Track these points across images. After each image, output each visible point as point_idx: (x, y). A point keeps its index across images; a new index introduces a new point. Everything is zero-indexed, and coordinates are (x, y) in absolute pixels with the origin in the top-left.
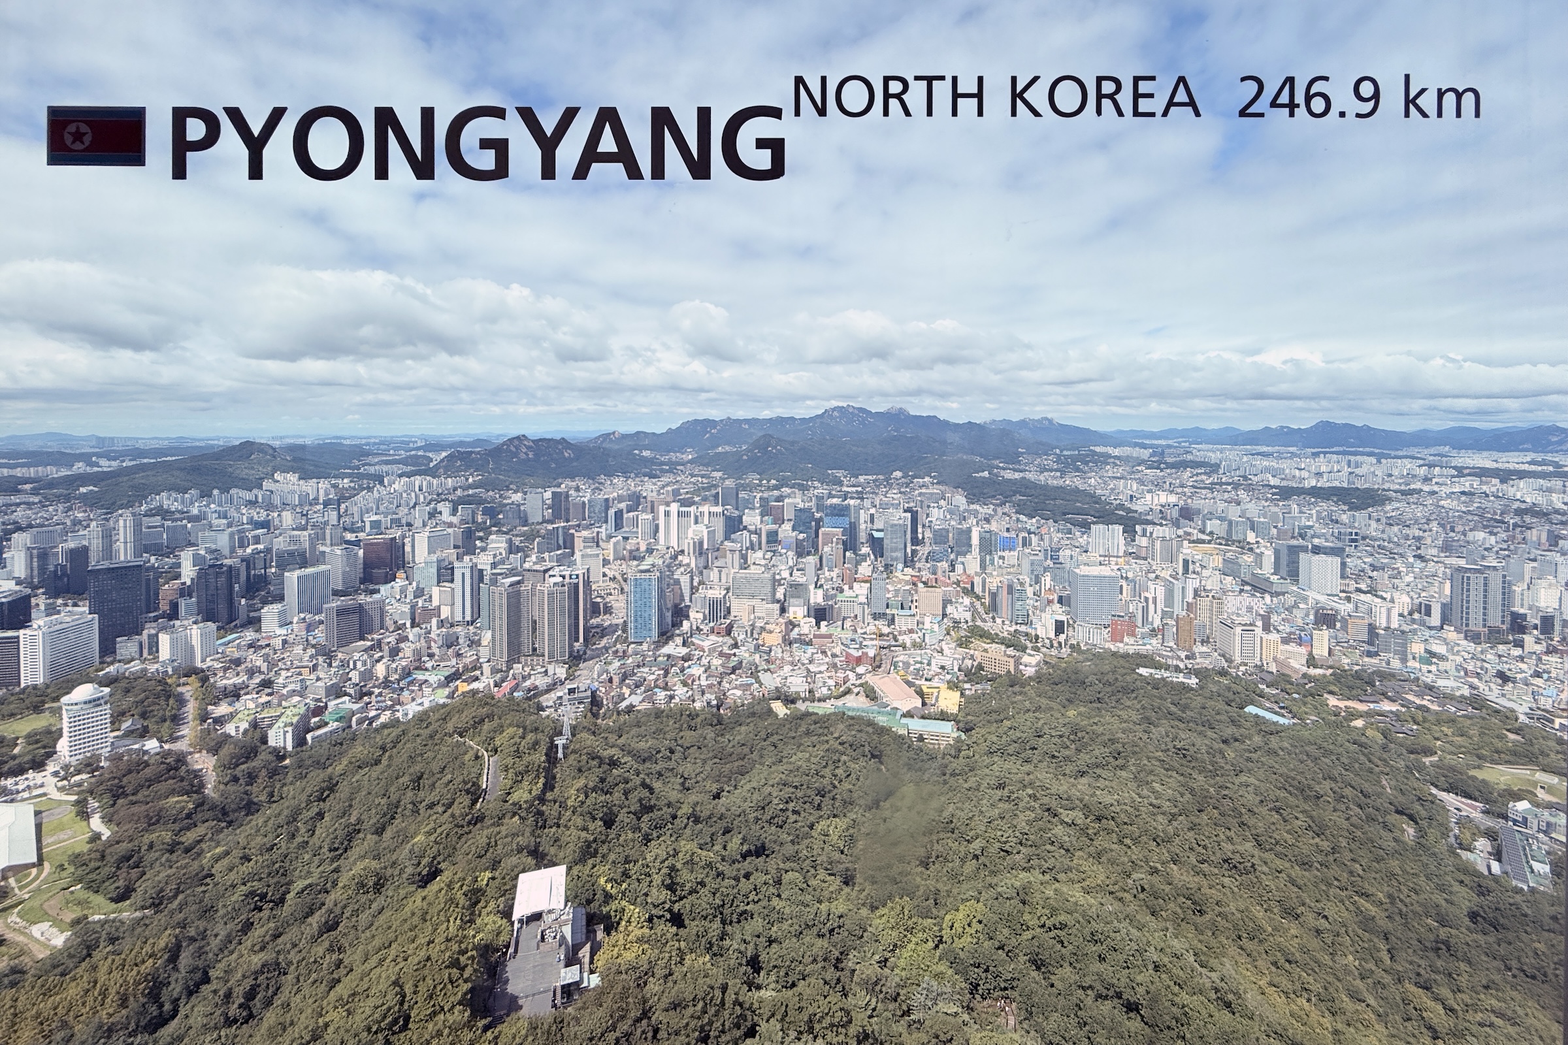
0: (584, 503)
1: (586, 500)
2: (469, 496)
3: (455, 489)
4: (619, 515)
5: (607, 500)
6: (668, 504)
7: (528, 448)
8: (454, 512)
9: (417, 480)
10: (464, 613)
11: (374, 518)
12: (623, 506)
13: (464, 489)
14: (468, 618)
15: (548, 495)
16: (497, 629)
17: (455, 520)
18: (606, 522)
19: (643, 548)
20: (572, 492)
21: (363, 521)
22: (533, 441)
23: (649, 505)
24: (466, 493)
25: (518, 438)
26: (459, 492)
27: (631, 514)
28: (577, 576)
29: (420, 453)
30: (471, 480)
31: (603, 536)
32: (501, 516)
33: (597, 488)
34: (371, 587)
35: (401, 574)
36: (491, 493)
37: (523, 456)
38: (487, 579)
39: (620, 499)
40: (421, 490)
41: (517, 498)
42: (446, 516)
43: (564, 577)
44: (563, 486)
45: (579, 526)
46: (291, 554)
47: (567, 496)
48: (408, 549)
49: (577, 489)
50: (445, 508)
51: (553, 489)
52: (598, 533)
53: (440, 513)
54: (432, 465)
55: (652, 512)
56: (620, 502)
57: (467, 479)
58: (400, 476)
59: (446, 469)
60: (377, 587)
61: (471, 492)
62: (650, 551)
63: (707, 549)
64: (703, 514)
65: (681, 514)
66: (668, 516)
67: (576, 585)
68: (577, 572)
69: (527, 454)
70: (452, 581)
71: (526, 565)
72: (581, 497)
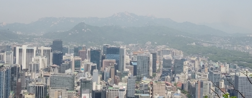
63: (41, 69)
64: (41, 51)
65: (28, 51)
66: (21, 52)
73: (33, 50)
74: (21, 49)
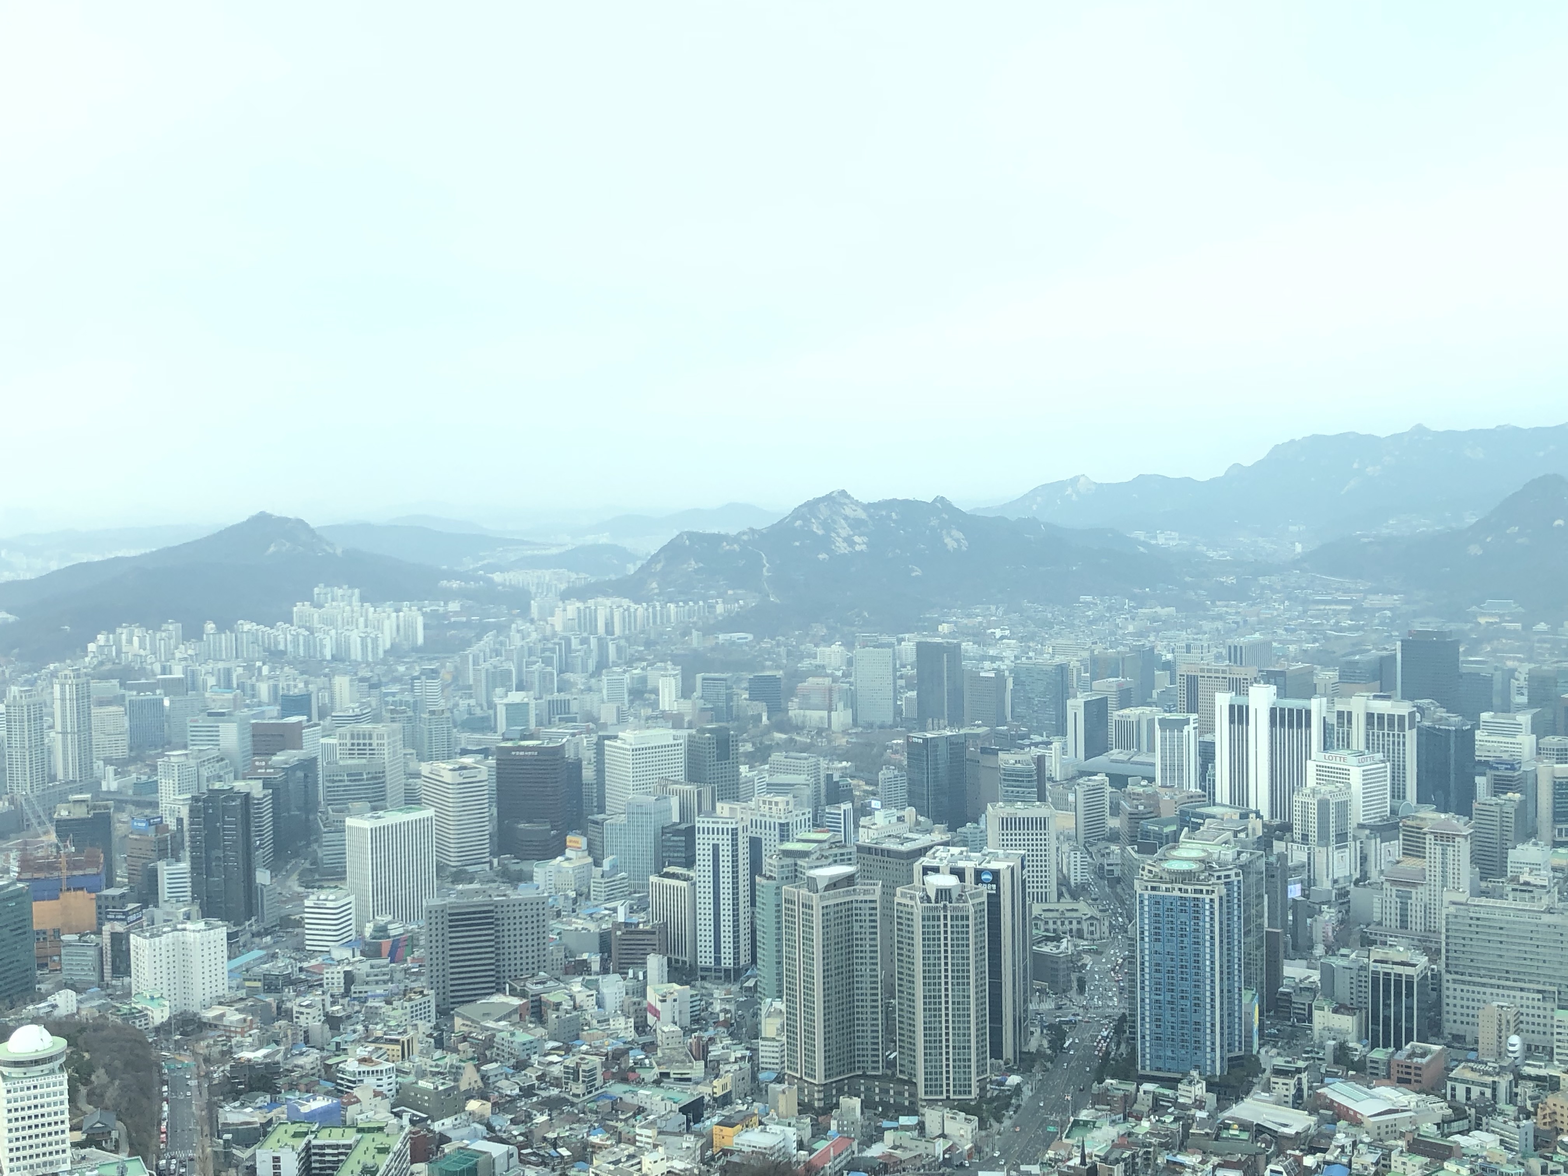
1: (1005, 667)
2: (716, 648)
3: (686, 631)
4: (1097, 712)
5: (1062, 670)
6: (1239, 686)
7: (856, 524)
8: (686, 692)
9: (602, 607)
10: (717, 949)
11: (516, 697)
12: (1107, 685)
13: (707, 629)
14: (727, 962)
15: (907, 651)
16: (800, 999)
18: (1061, 731)
19: (1168, 811)
20: (968, 646)
21: (492, 706)
22: (867, 507)
23: (1180, 689)
24: (710, 642)
25: (829, 498)
26: (695, 639)
27: (1130, 712)
29: (604, 539)
30: (720, 608)
31: (1055, 767)
33: (1036, 638)
34: (515, 866)
35: (576, 841)
36: (767, 643)
37: (842, 547)
38: (770, 863)
40: (609, 629)
41: (831, 655)
42: (669, 701)
43: (959, 873)
44: (944, 628)
46: (355, 776)
47: (954, 652)
48: (588, 773)
49: (980, 637)
50: (664, 679)
51: (917, 637)
52: (1040, 761)
53: (655, 691)
54: (631, 569)
55: (1192, 707)
57: (712, 607)
58: (565, 596)
59: (663, 576)
60: (525, 866)
61: (722, 637)
63: (1361, 826)
64: (1350, 722)
65: (1282, 717)
66: (1240, 722)
67: (994, 901)
68: (994, 865)
69: (851, 543)
70: (690, 863)
71: (865, 837)
72: (993, 659)
73: (1308, 713)
74: (1240, 708)
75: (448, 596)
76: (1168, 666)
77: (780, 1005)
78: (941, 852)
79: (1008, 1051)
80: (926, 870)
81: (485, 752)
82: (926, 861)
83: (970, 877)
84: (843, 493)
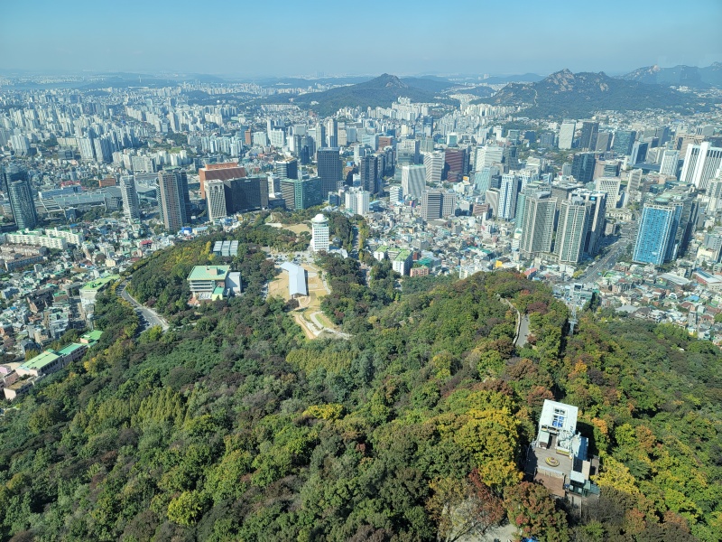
0: (611, 135)
1: (613, 132)
2: (517, 122)
3: (507, 116)
4: (643, 149)
5: (634, 133)
6: (697, 142)
8: (504, 135)
9: (482, 107)
10: (504, 212)
11: (453, 134)
12: (649, 139)
13: (515, 115)
14: (507, 216)
15: (580, 125)
16: (527, 229)
17: (504, 140)
18: (629, 154)
19: (662, 181)
20: (601, 124)
21: (446, 136)
23: (676, 141)
24: (515, 119)
25: (562, 72)
26: (510, 119)
27: (655, 149)
28: (596, 198)
29: (485, 85)
30: (519, 109)
31: (624, 167)
32: (538, 141)
33: (627, 122)
34: (448, 183)
35: (466, 179)
38: (523, 189)
39: (647, 133)
40: (483, 114)
41: (553, 126)
42: (499, 138)
43: (584, 197)
44: (594, 118)
45: (602, 155)
46: (406, 154)
47: (597, 126)
48: (472, 158)
49: (607, 121)
50: (498, 131)
51: (584, 120)
52: (620, 163)
53: (495, 134)
54: (492, 95)
56: (646, 136)
57: (517, 108)
58: (471, 103)
59: (502, 98)
60: (451, 184)
61: (518, 119)
62: (668, 185)
67: (594, 206)
68: (596, 195)
69: (566, 87)
70: (499, 187)
71: (555, 183)
72: (609, 129)
75: (436, 101)
76: (673, 134)
77: (521, 230)
78: (580, 190)
79: (590, 250)
80: (573, 195)
81: (443, 150)
82: (574, 192)
83: (587, 198)
84: (568, 70)
